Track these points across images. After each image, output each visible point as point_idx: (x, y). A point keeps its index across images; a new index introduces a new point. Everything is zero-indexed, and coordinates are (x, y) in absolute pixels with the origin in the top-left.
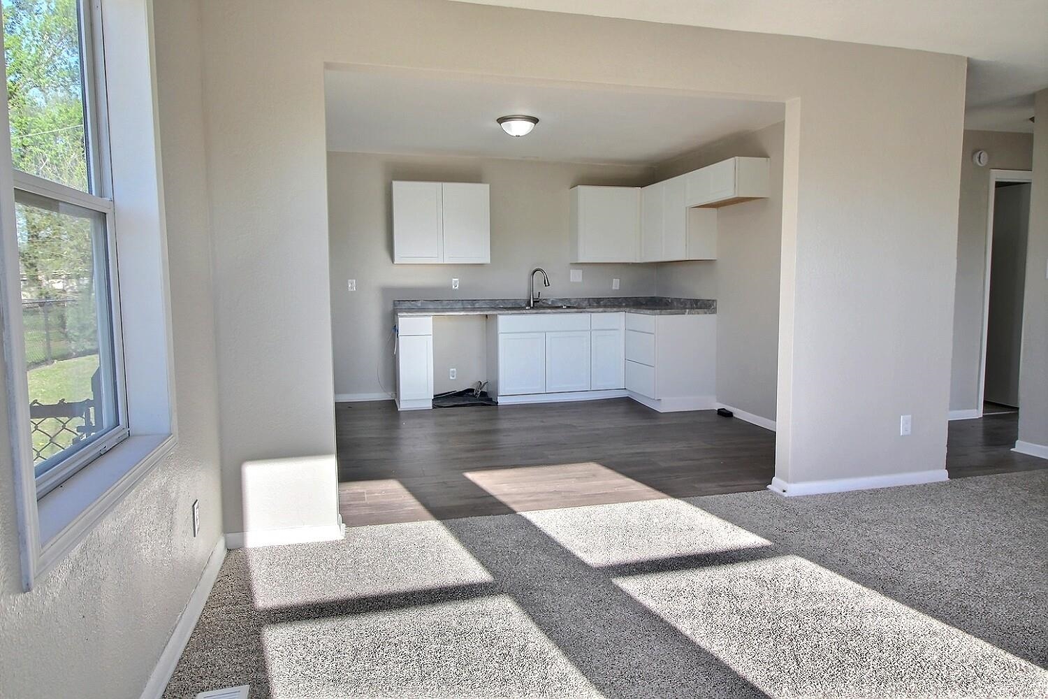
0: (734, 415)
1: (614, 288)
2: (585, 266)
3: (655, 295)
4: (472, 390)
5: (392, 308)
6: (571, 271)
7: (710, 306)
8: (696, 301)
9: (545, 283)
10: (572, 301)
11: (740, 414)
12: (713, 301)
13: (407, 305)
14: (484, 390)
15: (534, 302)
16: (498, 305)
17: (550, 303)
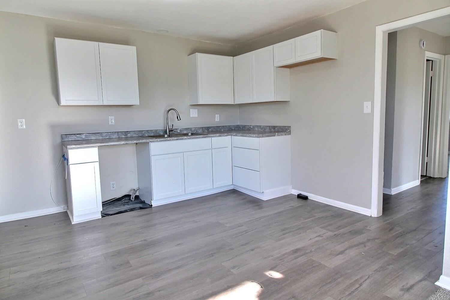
0: (309, 198)
1: (216, 120)
2: (198, 107)
3: (239, 124)
4: (129, 196)
5: (60, 141)
6: (191, 110)
7: (287, 130)
8: (274, 127)
9: (178, 118)
10: (193, 130)
11: (312, 197)
12: (289, 127)
13: (74, 138)
14: (137, 194)
15: (169, 131)
16: (144, 134)
17: (179, 132)
